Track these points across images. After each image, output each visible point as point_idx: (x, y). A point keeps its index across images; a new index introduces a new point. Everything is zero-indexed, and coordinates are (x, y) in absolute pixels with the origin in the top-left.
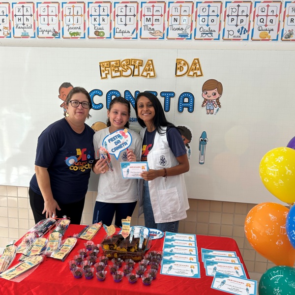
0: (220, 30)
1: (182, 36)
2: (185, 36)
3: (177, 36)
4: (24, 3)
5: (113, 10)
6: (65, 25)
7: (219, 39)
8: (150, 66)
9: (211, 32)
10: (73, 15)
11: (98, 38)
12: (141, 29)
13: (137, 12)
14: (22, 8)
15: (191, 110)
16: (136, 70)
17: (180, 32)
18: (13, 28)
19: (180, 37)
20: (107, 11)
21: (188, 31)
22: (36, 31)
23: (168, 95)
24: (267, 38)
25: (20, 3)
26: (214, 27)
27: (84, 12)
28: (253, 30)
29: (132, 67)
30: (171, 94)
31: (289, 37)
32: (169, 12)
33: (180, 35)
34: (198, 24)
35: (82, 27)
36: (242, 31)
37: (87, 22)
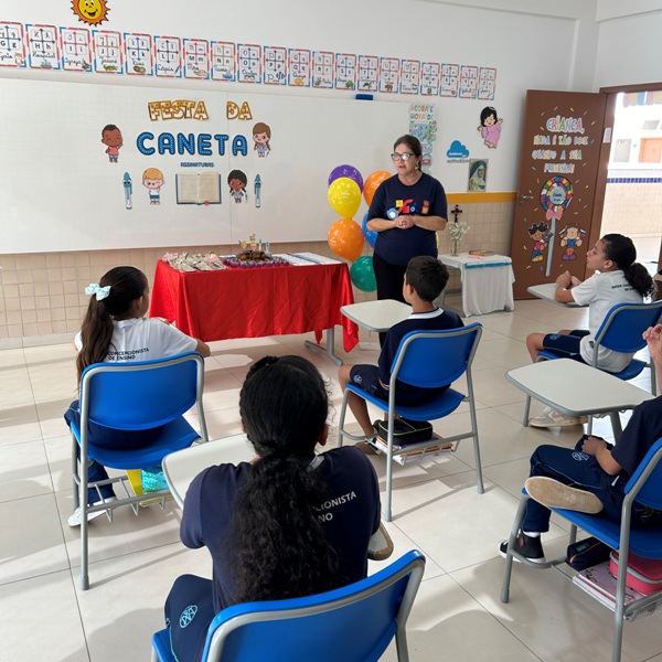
0: (261, 74)
1: (226, 77)
2: (229, 78)
3: (221, 77)
4: (42, 26)
5: (153, 44)
6: (98, 58)
7: (260, 82)
8: (201, 109)
9: (253, 75)
10: (107, 46)
11: (138, 74)
12: (185, 67)
13: (180, 49)
14: (40, 32)
15: (244, 153)
16: (188, 112)
17: (225, 73)
18: (29, 56)
19: (224, 79)
20: (146, 45)
21: (232, 72)
22: (61, 61)
23: (222, 139)
24: (301, 84)
25: (37, 25)
26: (255, 70)
27: (120, 44)
28: (289, 75)
29: (184, 109)
30: (225, 137)
31: (318, 84)
32: (212, 51)
33: (224, 76)
34: (241, 66)
35: (119, 61)
36: (281, 76)
37: (124, 56)
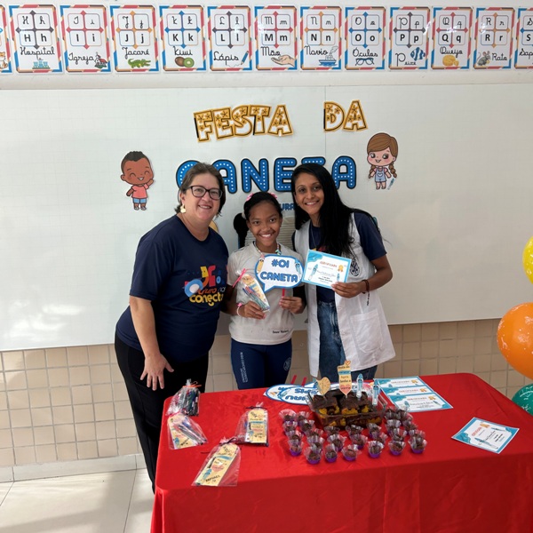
0: (384, 54)
1: (325, 64)
2: (330, 64)
3: (318, 65)
4: (35, 6)
5: (206, 20)
6: (119, 48)
7: (383, 68)
8: (282, 116)
9: (370, 57)
10: (134, 30)
11: (182, 70)
12: (257, 52)
13: (249, 25)
14: (30, 16)
15: (352, 185)
16: (259, 124)
17: (323, 57)
18: (16, 54)
19: (322, 66)
20: (196, 23)
21: (335, 56)
22: (62, 58)
24: (454, 66)
25: (26, 6)
26: (375, 48)
27: (154, 25)
28: (433, 52)
29: (252, 119)
30: (319, 161)
31: (484, 63)
32: (302, 23)
33: (323, 63)
34: (351, 44)
35: (152, 51)
36: (418, 54)
37: (160, 43)
